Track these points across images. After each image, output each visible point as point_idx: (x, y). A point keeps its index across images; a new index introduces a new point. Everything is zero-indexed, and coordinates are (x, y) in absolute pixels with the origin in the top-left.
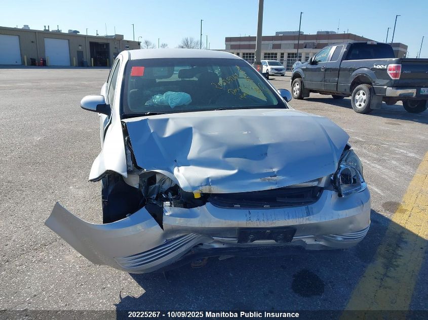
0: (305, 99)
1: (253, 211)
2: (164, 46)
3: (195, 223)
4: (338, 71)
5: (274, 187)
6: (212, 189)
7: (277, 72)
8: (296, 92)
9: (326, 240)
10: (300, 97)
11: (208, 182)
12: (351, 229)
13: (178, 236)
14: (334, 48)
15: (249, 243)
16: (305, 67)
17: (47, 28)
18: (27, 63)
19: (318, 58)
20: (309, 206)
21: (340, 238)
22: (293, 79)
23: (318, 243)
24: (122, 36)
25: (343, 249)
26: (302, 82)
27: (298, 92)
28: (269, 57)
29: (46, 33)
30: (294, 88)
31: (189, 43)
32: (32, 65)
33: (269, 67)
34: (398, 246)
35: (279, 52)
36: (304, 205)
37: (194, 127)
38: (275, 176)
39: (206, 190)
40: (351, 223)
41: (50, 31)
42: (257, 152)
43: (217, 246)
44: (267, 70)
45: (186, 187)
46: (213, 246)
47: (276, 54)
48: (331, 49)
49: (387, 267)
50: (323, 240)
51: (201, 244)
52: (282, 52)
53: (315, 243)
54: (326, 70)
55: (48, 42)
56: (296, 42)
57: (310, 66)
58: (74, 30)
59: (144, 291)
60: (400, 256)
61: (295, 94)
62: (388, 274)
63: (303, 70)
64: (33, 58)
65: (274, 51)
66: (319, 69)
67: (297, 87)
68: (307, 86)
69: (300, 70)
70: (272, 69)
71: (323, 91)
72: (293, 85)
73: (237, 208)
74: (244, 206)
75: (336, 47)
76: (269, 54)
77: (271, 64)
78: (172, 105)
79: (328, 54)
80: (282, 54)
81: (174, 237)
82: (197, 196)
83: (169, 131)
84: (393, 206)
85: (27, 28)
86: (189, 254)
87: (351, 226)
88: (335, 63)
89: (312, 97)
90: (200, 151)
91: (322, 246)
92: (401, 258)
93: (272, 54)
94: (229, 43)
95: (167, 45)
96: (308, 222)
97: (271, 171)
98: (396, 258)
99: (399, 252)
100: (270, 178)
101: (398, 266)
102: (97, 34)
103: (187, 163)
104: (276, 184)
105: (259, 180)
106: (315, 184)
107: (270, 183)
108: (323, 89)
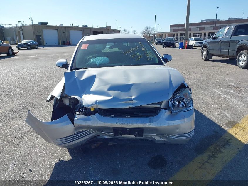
0: (210, 61)
1: (120, 119)
2: (134, 31)
3: (89, 124)
4: (228, 42)
5: (131, 106)
6: (98, 106)
7: (199, 44)
8: (204, 56)
9: (167, 138)
10: (207, 59)
11: (96, 103)
12: (178, 132)
13: (83, 130)
14: (227, 28)
15: (120, 136)
16: (209, 41)
17: (72, 25)
18: (61, 44)
19: (217, 35)
20: (152, 117)
21: (173, 137)
22: (202, 48)
23: (162, 139)
24: (110, 27)
25: (179, 144)
26: (207, 50)
27: (205, 56)
28: (196, 35)
29: (71, 28)
30: (203, 54)
31: (148, 30)
32: (63, 45)
33: (195, 42)
34: (223, 146)
35: (203, 32)
36: (149, 117)
37: (97, 75)
38: (132, 100)
39: (95, 107)
40: (177, 128)
41: (73, 26)
42: (126, 88)
43: (107, 137)
44: (194, 43)
45: (86, 105)
46: (105, 137)
47: (201, 33)
48: (225, 30)
49: (210, 157)
50: (165, 138)
51: (99, 136)
52: (205, 32)
53: (160, 139)
54: (222, 42)
55: (72, 32)
56: (214, 25)
57: (212, 40)
58: (85, 25)
59: (71, 158)
60: (222, 152)
61: (203, 57)
62: (209, 161)
63: (208, 43)
64: (64, 41)
65: (200, 32)
66: (217, 42)
67: (205, 53)
68: (210, 53)
69: (206, 43)
70: (197, 42)
71: (221, 56)
72: (202, 52)
73: (112, 117)
74: (115, 116)
75: (228, 28)
76: (197, 34)
77: (195, 40)
78: (98, 64)
79: (223, 33)
80: (205, 33)
81: (81, 130)
82: (92, 110)
83: (84, 77)
84: (232, 124)
85: (62, 25)
86: (91, 140)
87: (177, 130)
88: (227, 38)
89: (214, 59)
90: (97, 87)
91: (165, 141)
92: (222, 153)
93: (199, 33)
94: (172, 28)
95: (136, 31)
96: (150, 126)
97: (131, 98)
98: (218, 153)
99: (222, 150)
100: (129, 101)
101: (217, 157)
102: (97, 27)
103: (90, 93)
104: (133, 105)
105: (123, 102)
106: (159, 106)
107: (129, 104)
108: (220, 54)
